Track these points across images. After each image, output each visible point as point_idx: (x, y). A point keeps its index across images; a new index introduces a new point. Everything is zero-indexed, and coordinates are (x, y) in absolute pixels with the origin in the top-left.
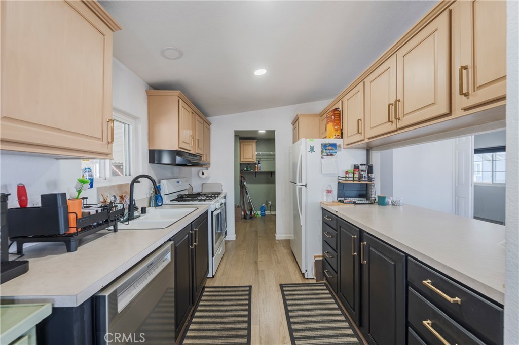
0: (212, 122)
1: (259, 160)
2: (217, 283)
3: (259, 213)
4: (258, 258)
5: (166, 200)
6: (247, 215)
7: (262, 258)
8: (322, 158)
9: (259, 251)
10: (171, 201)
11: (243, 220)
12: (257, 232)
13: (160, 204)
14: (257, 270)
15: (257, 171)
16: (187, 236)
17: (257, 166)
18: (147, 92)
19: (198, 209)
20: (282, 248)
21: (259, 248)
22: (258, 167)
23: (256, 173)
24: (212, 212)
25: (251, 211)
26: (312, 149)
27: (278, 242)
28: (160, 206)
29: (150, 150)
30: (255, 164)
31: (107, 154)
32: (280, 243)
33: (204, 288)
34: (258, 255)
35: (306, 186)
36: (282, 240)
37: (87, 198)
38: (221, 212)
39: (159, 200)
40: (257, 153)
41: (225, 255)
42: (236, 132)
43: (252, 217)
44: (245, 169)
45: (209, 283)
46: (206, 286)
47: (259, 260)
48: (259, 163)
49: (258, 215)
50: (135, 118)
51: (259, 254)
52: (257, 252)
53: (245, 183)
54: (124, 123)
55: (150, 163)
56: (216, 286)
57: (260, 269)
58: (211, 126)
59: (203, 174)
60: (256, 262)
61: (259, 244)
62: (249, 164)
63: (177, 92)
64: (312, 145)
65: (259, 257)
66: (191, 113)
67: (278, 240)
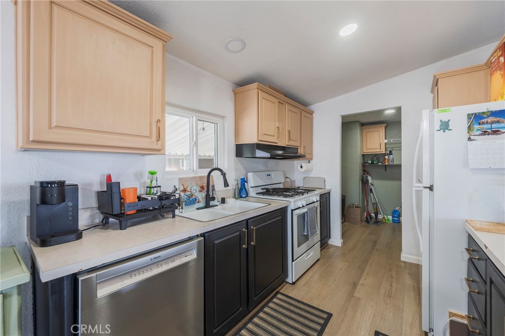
0: (314, 111)
1: (390, 149)
2: (294, 293)
3: (390, 218)
4: (360, 278)
5: (252, 193)
6: (371, 218)
7: (367, 280)
8: (469, 139)
9: (366, 271)
10: (257, 194)
11: (364, 223)
12: (375, 242)
13: (244, 196)
14: (351, 294)
15: (386, 164)
16: (238, 233)
17: (387, 157)
18: (233, 91)
19: (270, 204)
20: (407, 275)
21: (368, 266)
22: (388, 159)
23: (386, 166)
24: (292, 210)
25: (376, 214)
26: (445, 126)
27: (403, 265)
28: (244, 197)
29: (236, 145)
30: (385, 155)
31: (159, 150)
32: (406, 267)
33: (278, 293)
34: (362, 274)
35: (431, 188)
36: (411, 264)
37: (160, 187)
38: (307, 212)
39: (244, 191)
40: (386, 141)
41: (319, 262)
42: (343, 117)
43: (377, 222)
44: (370, 162)
45: (286, 289)
46: (281, 291)
47: (361, 282)
48: (391, 153)
49: (388, 220)
50: (223, 117)
51: (365, 274)
52: (363, 270)
53: (369, 178)
54: (214, 123)
55: (236, 156)
56: (291, 296)
57: (356, 295)
58: (313, 115)
59: (301, 167)
60: (354, 284)
61: (370, 261)
62: (375, 155)
63: (255, 85)
64: (445, 119)
65: (363, 278)
66: (277, 104)
67: (405, 262)
